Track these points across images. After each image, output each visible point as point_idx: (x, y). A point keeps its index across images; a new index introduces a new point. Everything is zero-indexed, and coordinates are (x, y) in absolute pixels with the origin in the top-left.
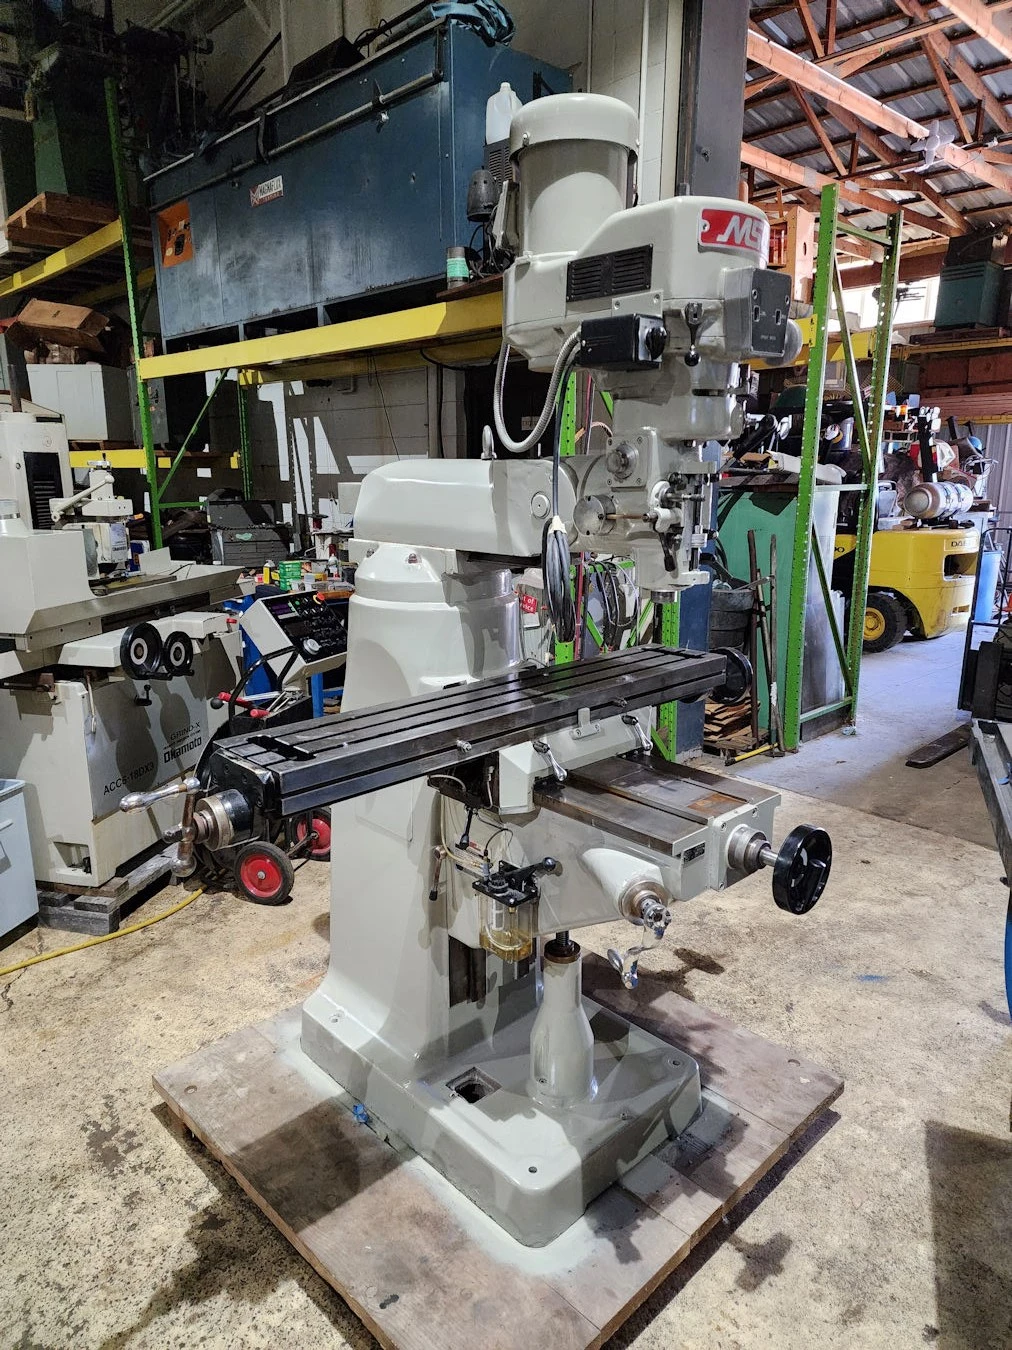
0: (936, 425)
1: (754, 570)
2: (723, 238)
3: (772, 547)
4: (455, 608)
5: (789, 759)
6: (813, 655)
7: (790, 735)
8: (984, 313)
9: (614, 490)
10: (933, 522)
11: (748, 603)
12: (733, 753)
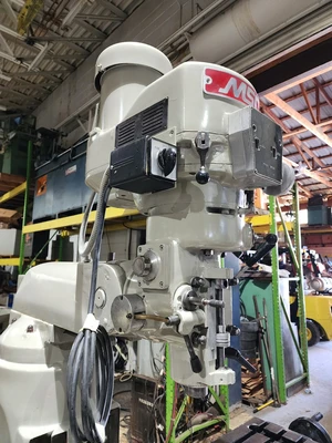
0: (317, 257)
1: (257, 313)
2: (225, 90)
3: (264, 303)
4: (53, 369)
5: (283, 407)
6: (288, 353)
7: (282, 394)
8: (324, 221)
9: (145, 290)
10: (323, 293)
11: (256, 328)
12: (257, 405)
